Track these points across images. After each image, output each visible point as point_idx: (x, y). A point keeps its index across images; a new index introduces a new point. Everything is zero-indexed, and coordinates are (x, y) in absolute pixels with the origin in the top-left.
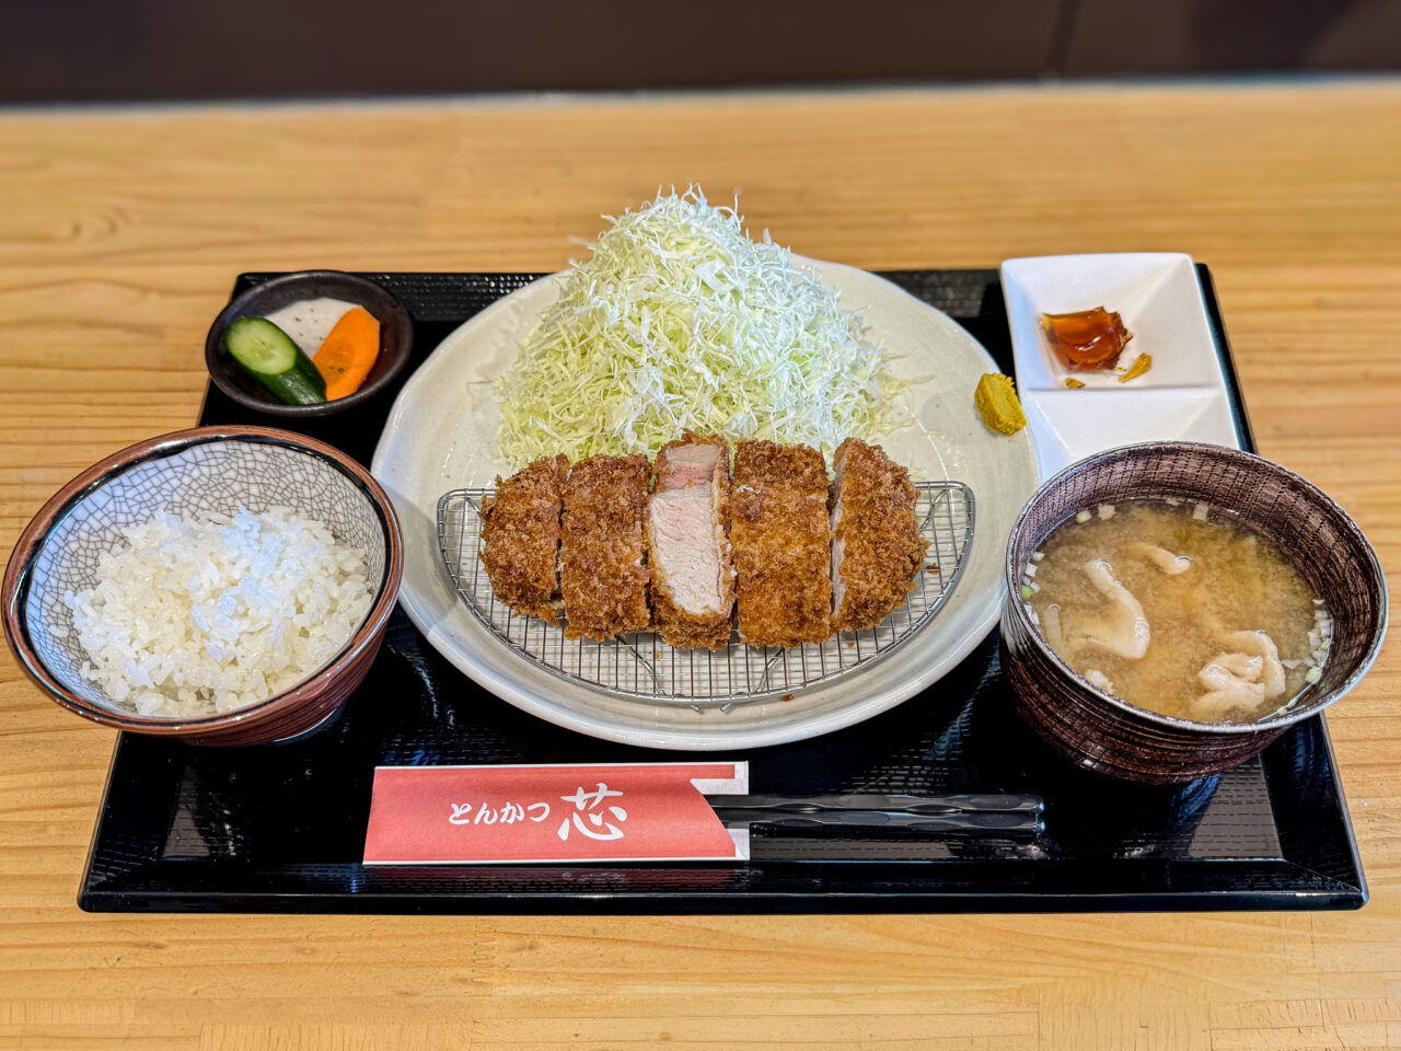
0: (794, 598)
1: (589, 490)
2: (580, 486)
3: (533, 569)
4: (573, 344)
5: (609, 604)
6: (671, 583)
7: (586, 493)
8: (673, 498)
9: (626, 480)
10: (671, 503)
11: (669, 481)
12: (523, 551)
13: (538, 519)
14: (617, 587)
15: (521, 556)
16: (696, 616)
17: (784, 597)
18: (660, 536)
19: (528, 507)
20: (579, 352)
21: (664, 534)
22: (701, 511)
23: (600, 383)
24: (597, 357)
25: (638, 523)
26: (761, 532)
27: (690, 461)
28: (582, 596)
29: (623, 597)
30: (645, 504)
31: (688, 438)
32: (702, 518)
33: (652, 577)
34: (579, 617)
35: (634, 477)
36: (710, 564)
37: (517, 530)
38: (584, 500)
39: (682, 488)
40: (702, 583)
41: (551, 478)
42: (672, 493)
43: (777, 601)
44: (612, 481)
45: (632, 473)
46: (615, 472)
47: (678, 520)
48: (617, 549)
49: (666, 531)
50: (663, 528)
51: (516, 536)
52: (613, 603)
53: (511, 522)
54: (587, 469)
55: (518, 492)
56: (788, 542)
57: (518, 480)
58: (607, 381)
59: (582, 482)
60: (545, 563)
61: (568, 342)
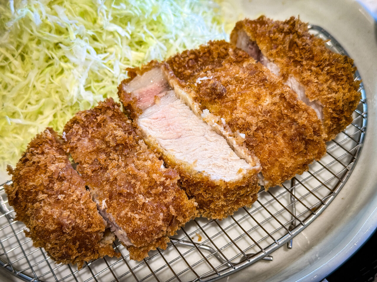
0: (293, 131)
1: (87, 140)
2: (79, 140)
3: (82, 219)
4: (13, 56)
5: (162, 211)
6: (198, 168)
7: (86, 142)
8: (152, 113)
9: (109, 120)
10: (154, 116)
11: (140, 105)
12: (64, 209)
13: (61, 179)
14: (160, 194)
15: (66, 213)
16: (237, 182)
17: (284, 135)
18: (163, 143)
19: (48, 174)
20: (19, 58)
21: (165, 139)
22: (179, 111)
23: (45, 72)
24: (35, 55)
25: (140, 142)
26: (234, 101)
27: (145, 86)
28: (137, 216)
29: (170, 199)
30: (135, 128)
31: (133, 73)
32: (185, 115)
33: (180, 172)
34: (143, 235)
35: (113, 115)
36: (217, 141)
37: (50, 196)
38: (87, 148)
39: (154, 103)
40: (222, 156)
41: (52, 146)
42: (149, 111)
43: (281, 141)
44: (99, 126)
45: (110, 113)
46: (98, 118)
47: (169, 125)
48: (140, 167)
49: (165, 137)
50: (161, 136)
51: (52, 201)
52: (165, 209)
53: (40, 193)
54: (75, 126)
55: (32, 168)
56: (258, 98)
57: (27, 160)
58: (50, 68)
59: (79, 137)
60: (88, 209)
61: (9, 55)
